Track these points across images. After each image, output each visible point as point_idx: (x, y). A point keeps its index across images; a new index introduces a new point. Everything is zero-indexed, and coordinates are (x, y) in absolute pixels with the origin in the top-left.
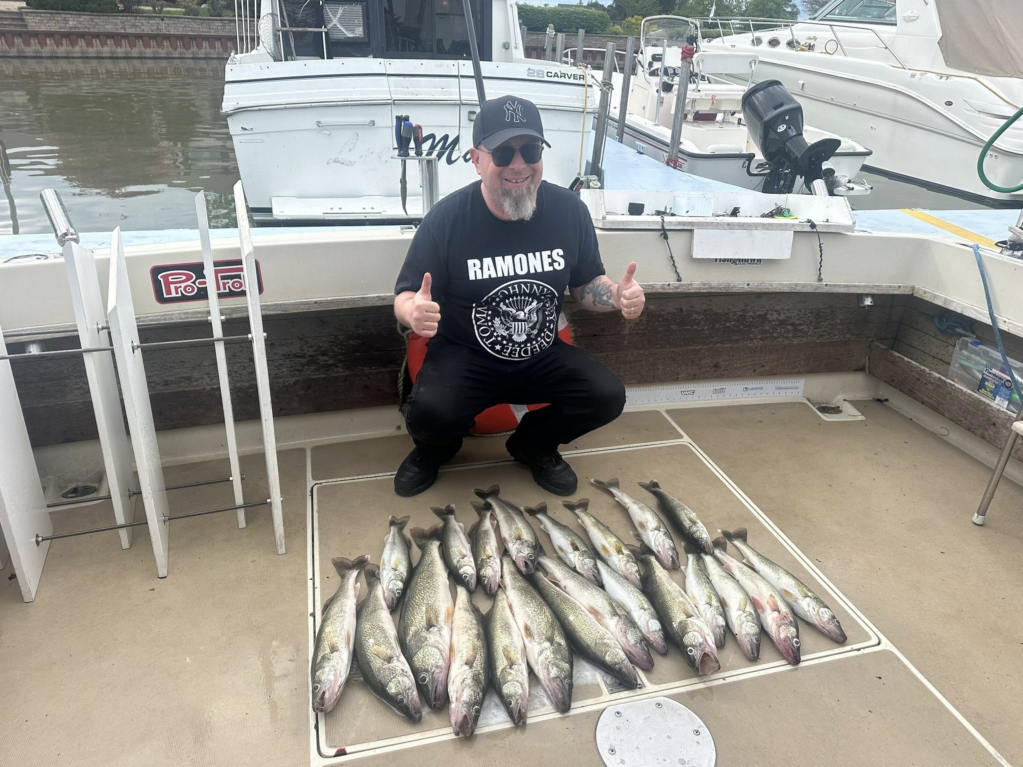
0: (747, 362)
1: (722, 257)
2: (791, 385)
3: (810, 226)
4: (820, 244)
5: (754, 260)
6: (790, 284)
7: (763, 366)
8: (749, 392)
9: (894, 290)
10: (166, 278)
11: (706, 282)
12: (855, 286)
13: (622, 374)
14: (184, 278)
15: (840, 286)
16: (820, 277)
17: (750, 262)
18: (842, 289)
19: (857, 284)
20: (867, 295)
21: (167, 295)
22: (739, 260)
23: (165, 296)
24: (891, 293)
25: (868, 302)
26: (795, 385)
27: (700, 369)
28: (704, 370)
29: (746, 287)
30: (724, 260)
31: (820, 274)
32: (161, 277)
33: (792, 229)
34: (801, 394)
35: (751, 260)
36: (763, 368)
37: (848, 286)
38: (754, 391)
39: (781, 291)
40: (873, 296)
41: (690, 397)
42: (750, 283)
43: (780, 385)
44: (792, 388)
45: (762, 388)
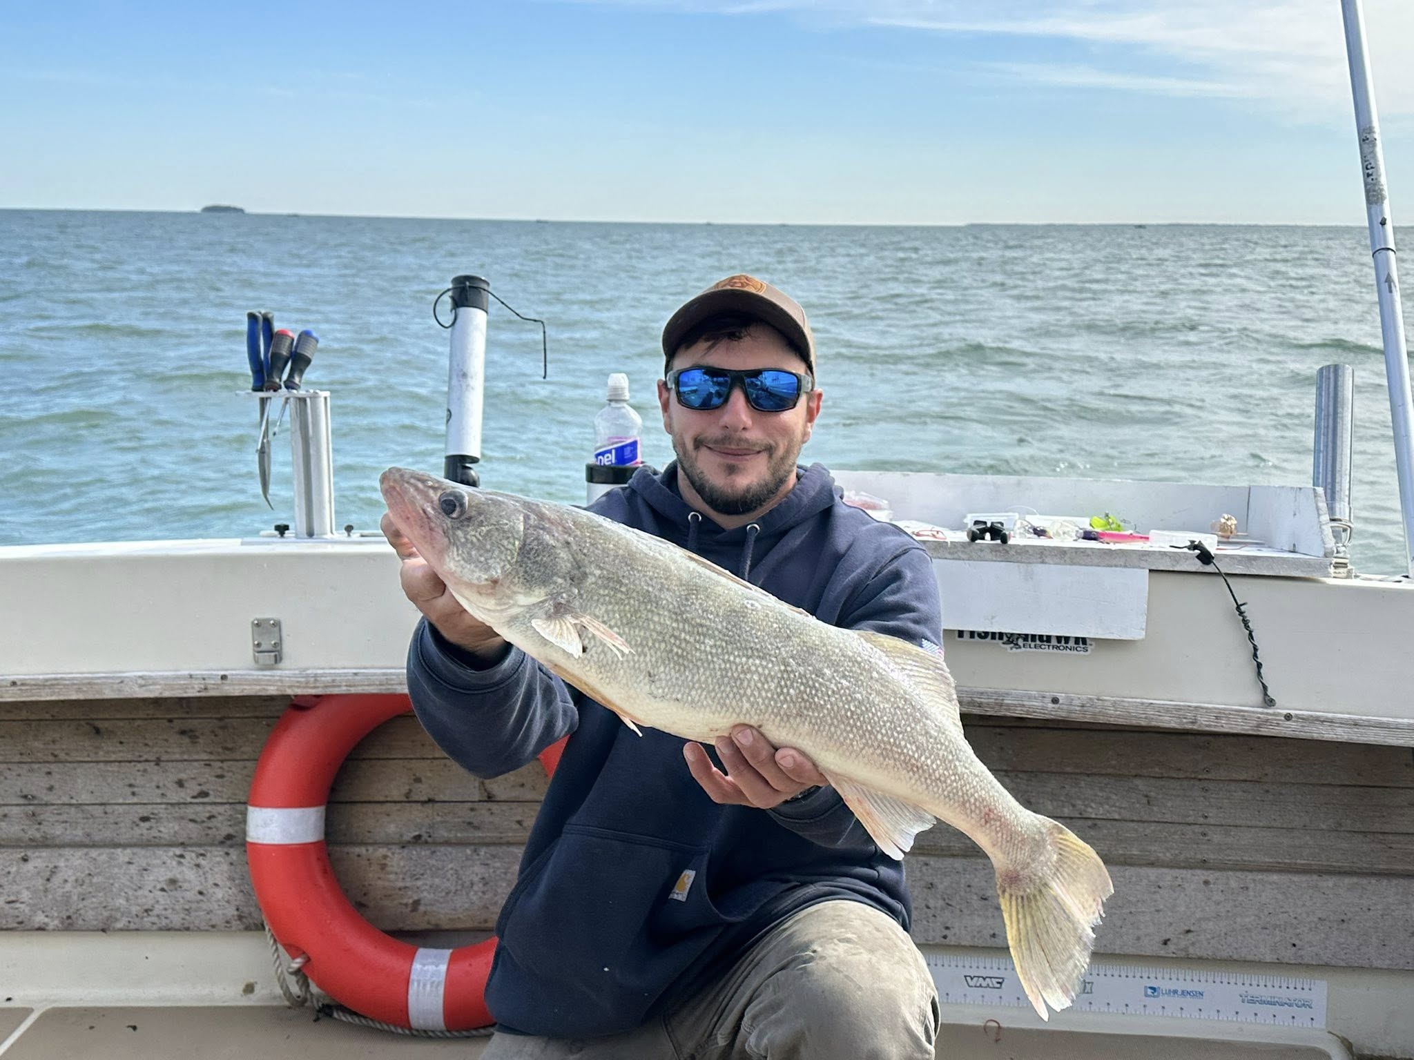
0: (1139, 913)
1: (981, 629)
2: (1284, 994)
3: (1198, 557)
4: (1238, 608)
5: (1067, 639)
6: (1178, 709)
7: (1187, 933)
8: (1162, 1000)
12: (1381, 725)
15: (1331, 721)
16: (1266, 694)
17: (1054, 642)
18: (1339, 731)
19: (1385, 719)
22: (1026, 637)
26: (1299, 994)
29: (1051, 705)
30: (984, 635)
31: (1265, 687)
33: (1143, 564)
34: (1320, 1024)
35: (1059, 639)
36: (1190, 938)
37: (1356, 724)
38: (1179, 1001)
39: (1154, 724)
41: (992, 996)
42: (1061, 697)
43: (1254, 991)
44: (1290, 1005)
45: (1201, 994)
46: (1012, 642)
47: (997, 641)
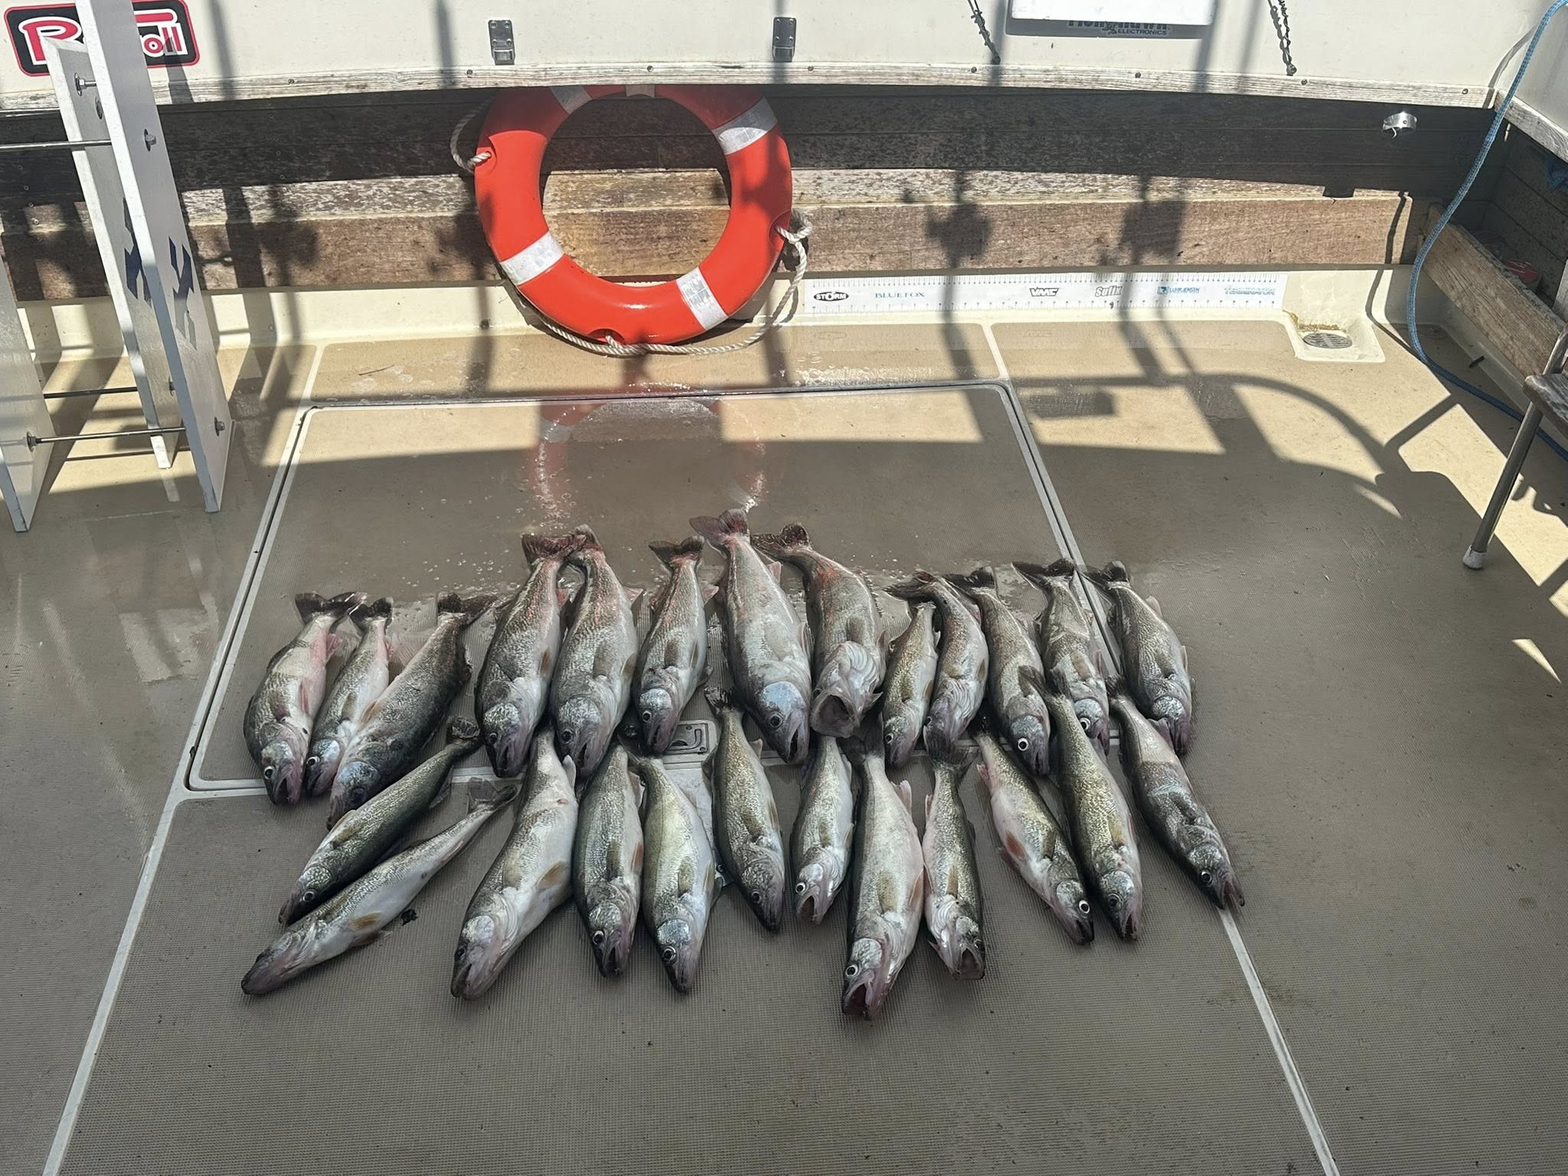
0: (1165, 234)
2: (1257, 285)
5: (1152, 25)
6: (1227, 78)
7: (1196, 245)
9: (1451, 99)
10: (31, 29)
11: (1051, 68)
12: (1366, 87)
13: (907, 248)
14: (63, 30)
15: (1332, 85)
16: (1292, 65)
17: (1142, 29)
18: (1339, 92)
19: (1370, 82)
20: (1398, 108)
21: (37, 60)
22: (1120, 25)
23: (35, 62)
24: (1447, 104)
25: (1402, 120)
26: (1267, 286)
27: (1066, 245)
28: (1074, 247)
29: (1134, 79)
30: (1089, 24)
31: (1292, 59)
32: (24, 28)
34: (1278, 305)
35: (1146, 25)
36: (1197, 249)
37: (1350, 86)
39: (1209, 90)
40: (1411, 109)
41: (1048, 301)
42: (1143, 71)
43: (1236, 285)
44: (1260, 293)
45: (1198, 290)
46: (1110, 28)
47: (1099, 28)
